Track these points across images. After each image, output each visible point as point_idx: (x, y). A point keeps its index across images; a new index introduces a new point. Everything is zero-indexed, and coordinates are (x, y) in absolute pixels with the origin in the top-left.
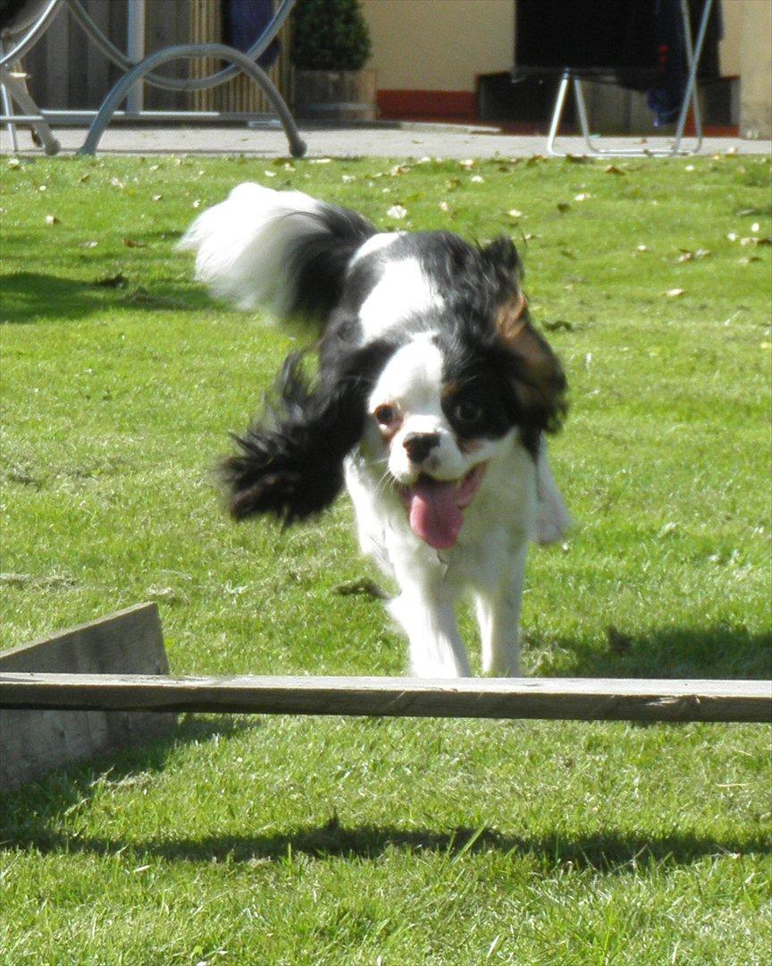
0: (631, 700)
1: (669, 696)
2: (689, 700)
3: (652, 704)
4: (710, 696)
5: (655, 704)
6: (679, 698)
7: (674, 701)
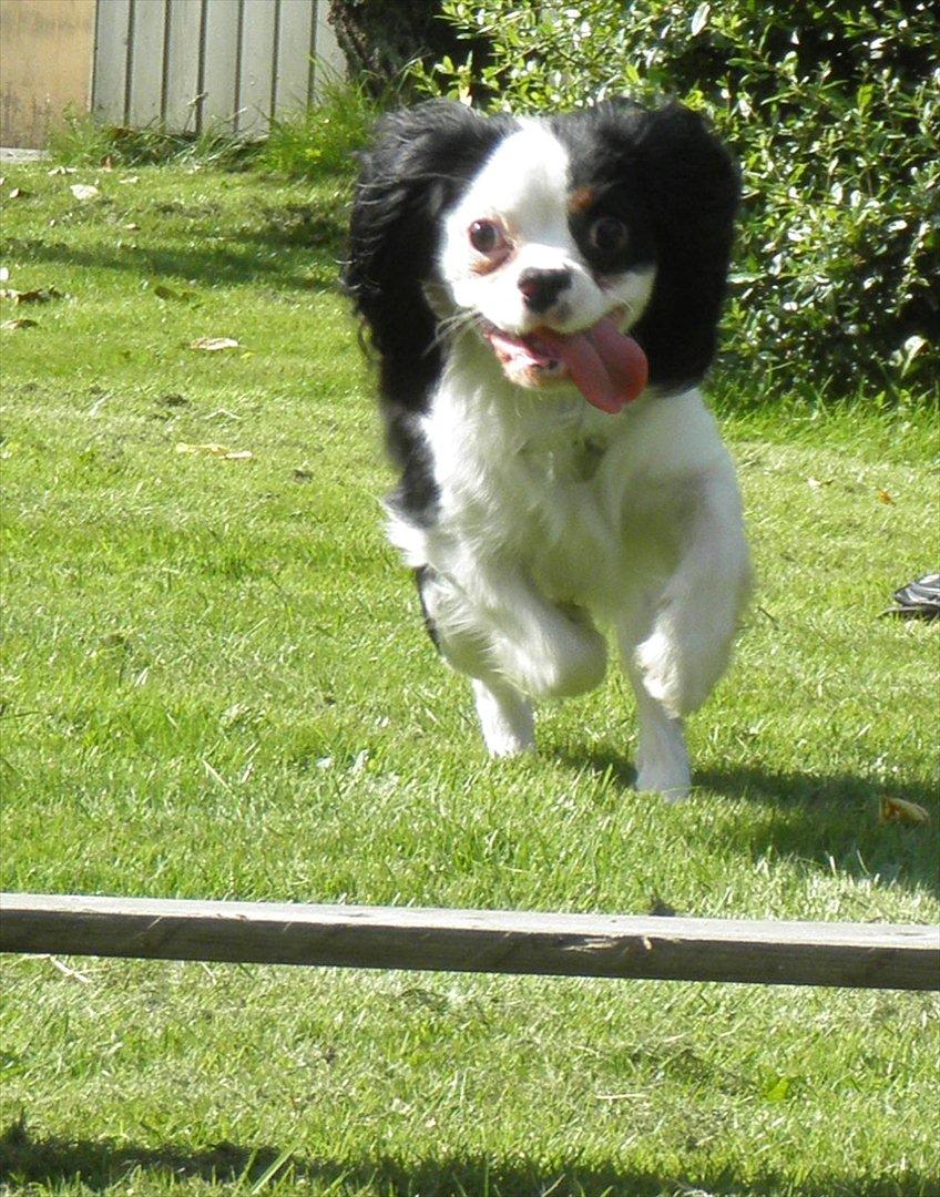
0: (537, 941)
1: (602, 937)
2: (632, 942)
3: (572, 948)
4: (669, 938)
5: (578, 949)
6: (617, 939)
7: (608, 945)
